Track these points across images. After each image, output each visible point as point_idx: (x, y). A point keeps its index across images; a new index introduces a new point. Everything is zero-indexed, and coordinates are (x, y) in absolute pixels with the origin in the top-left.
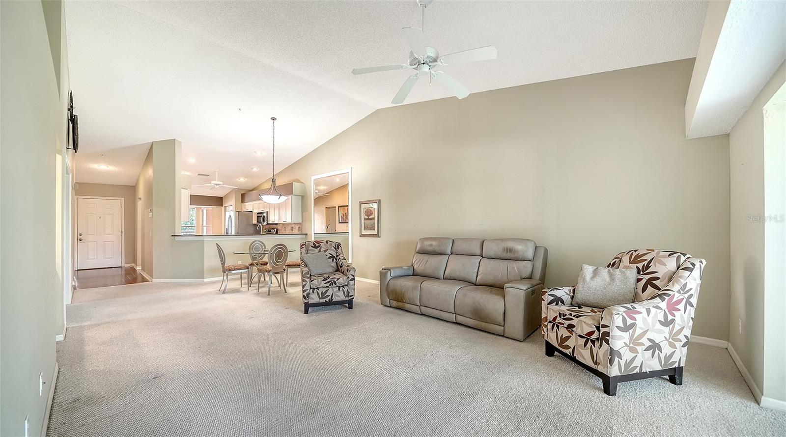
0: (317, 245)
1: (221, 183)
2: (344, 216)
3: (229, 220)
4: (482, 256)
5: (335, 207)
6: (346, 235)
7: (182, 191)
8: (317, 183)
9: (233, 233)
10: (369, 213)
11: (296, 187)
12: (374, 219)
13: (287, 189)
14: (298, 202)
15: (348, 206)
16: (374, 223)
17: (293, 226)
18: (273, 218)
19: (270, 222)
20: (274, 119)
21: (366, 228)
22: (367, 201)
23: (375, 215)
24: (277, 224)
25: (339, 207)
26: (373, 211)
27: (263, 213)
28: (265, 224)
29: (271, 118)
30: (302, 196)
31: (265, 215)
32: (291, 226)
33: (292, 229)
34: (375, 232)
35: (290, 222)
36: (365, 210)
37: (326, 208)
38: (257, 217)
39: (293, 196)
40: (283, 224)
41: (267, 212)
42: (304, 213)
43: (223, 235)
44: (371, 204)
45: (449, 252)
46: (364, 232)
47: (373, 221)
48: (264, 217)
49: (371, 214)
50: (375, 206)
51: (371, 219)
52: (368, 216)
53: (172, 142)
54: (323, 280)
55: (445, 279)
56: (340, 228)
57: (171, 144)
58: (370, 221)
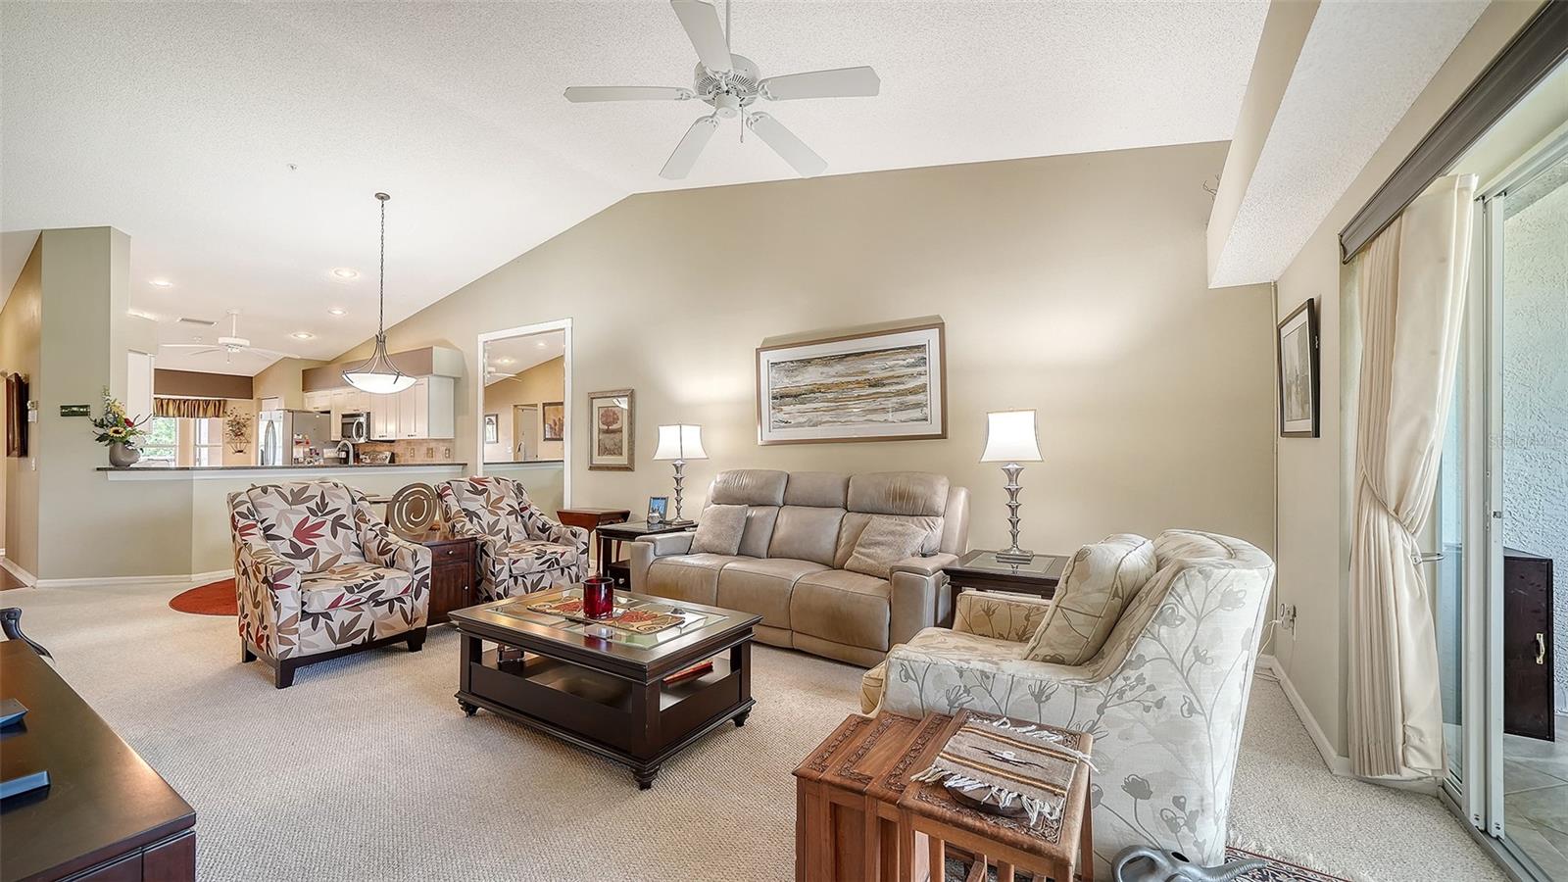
0: (480, 488)
1: (248, 343)
2: (555, 424)
3: (267, 432)
4: (846, 509)
5: (536, 405)
6: (558, 466)
7: (129, 358)
8: (493, 350)
9: (279, 463)
10: (609, 417)
11: (441, 358)
12: (620, 431)
13: (418, 363)
14: (442, 392)
15: (562, 404)
16: (621, 441)
17: (433, 445)
18: (384, 428)
19: (375, 437)
20: (383, 197)
21: (604, 450)
22: (608, 392)
23: (624, 423)
24: (393, 441)
25: (544, 405)
26: (619, 415)
27: (359, 415)
28: (362, 440)
29: (377, 195)
30: (454, 378)
31: (362, 420)
32: (429, 446)
33: (430, 452)
34: (623, 460)
35: (426, 437)
36: (602, 411)
37: (516, 406)
38: (343, 424)
39: (433, 379)
40: (409, 442)
41: (368, 414)
42: (459, 418)
43: (252, 468)
44: (615, 400)
45: (780, 500)
46: (599, 460)
47: (617, 435)
48: (360, 425)
49: (615, 420)
50: (624, 404)
51: (614, 432)
52: (608, 424)
53: (101, 236)
54: (537, 558)
55: (771, 557)
56: (546, 450)
57: (96, 241)
58: (612, 435)
